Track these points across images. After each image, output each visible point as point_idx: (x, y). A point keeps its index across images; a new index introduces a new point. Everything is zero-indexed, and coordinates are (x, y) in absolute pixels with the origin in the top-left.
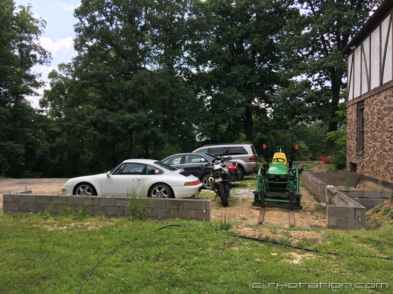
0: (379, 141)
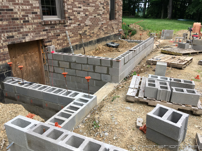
0: (92, 6)
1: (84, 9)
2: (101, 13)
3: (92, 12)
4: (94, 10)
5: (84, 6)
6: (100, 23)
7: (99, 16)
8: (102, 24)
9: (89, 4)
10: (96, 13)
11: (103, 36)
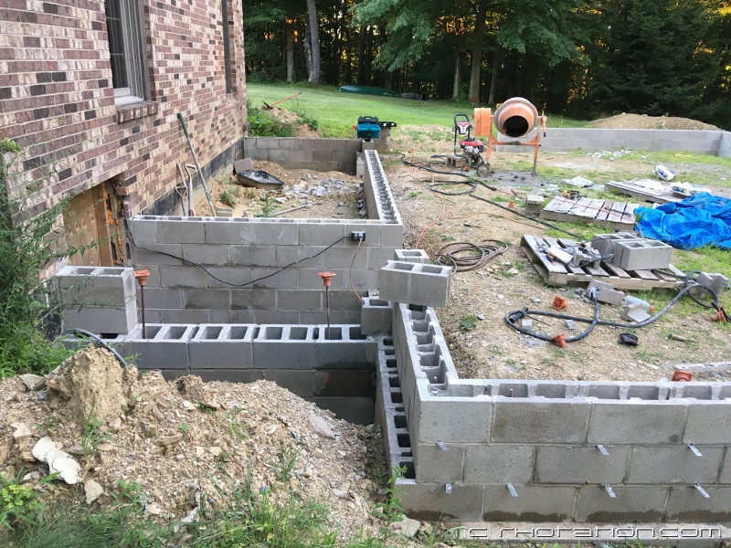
1: (185, 63)
2: (212, 75)
3: (196, 70)
4: (201, 63)
5: (184, 51)
6: (213, 105)
7: (208, 85)
8: (216, 109)
9: (191, 45)
10: (204, 75)
11: (220, 151)
